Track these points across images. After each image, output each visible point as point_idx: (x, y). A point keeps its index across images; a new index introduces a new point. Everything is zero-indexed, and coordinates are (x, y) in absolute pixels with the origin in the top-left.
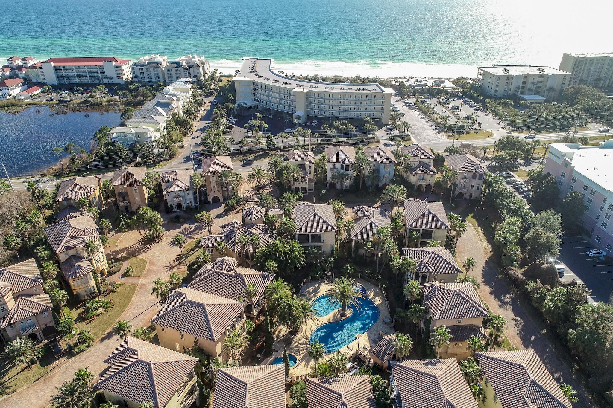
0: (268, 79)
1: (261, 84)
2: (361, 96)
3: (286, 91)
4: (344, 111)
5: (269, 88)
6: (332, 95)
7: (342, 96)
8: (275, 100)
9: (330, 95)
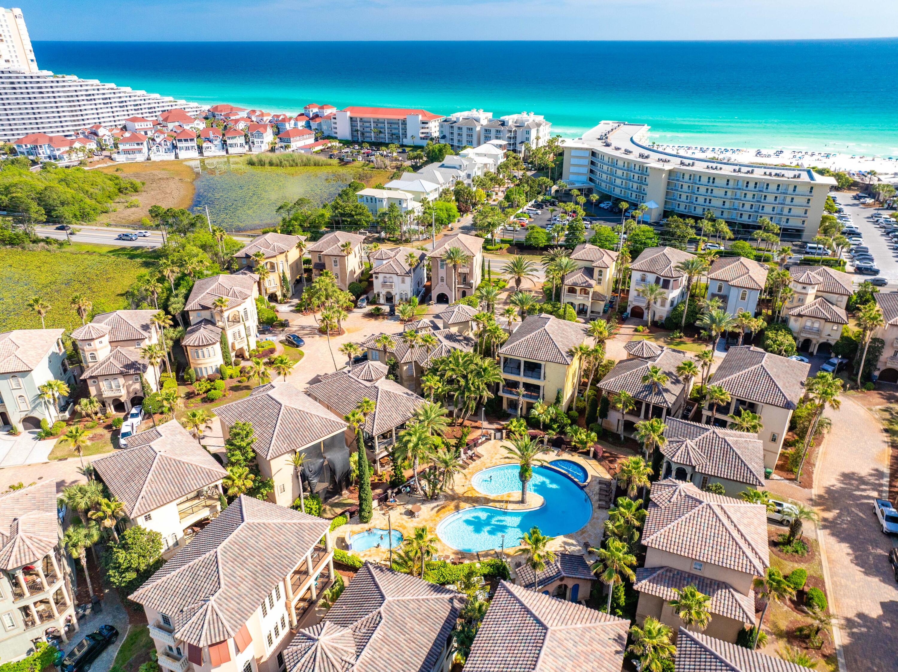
0: (617, 149)
1: (604, 155)
2: (768, 185)
3: (637, 168)
4: (730, 209)
5: (613, 162)
6: (714, 179)
7: (731, 183)
8: (618, 182)
9: (709, 178)
